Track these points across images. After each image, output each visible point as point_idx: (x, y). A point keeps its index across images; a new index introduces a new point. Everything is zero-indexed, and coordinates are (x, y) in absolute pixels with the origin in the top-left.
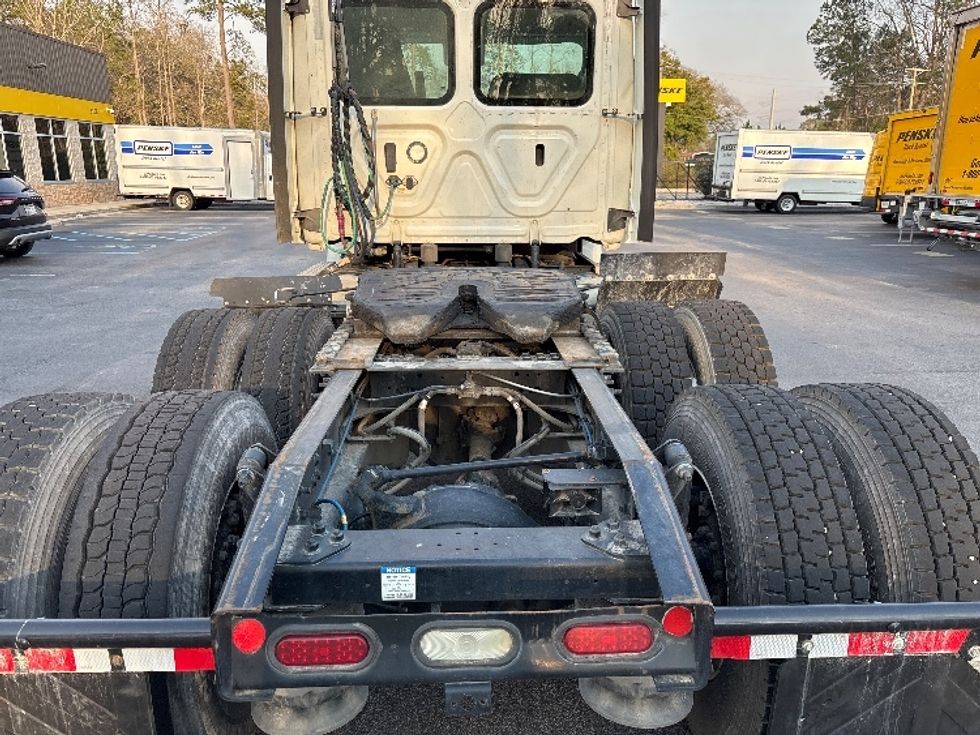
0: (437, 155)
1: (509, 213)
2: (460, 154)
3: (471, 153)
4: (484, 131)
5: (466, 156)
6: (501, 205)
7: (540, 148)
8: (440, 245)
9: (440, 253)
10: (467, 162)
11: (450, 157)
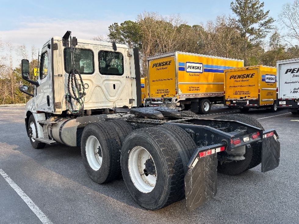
0: (91, 86)
1: (108, 100)
2: (96, 86)
3: (99, 86)
4: (102, 81)
5: (98, 87)
6: (107, 99)
7: (114, 85)
8: (92, 110)
9: (92, 112)
10: (98, 88)
11: (94, 87)
